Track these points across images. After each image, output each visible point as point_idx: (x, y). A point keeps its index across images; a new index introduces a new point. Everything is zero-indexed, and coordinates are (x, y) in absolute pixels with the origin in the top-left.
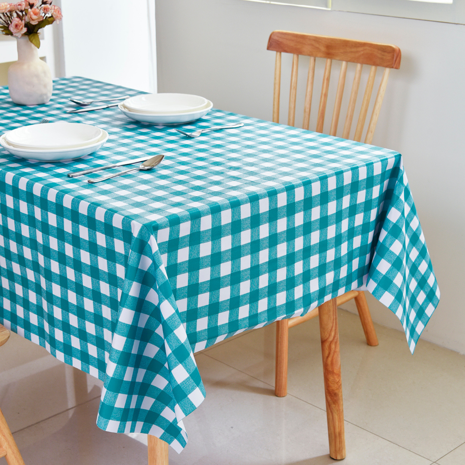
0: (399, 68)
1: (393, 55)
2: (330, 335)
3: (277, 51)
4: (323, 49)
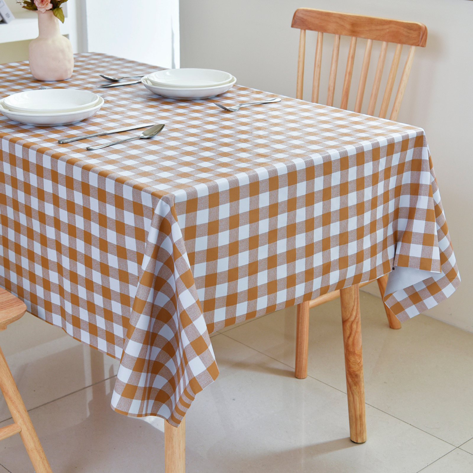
0: (425, 46)
1: (420, 33)
2: (351, 315)
3: (301, 29)
4: (348, 27)
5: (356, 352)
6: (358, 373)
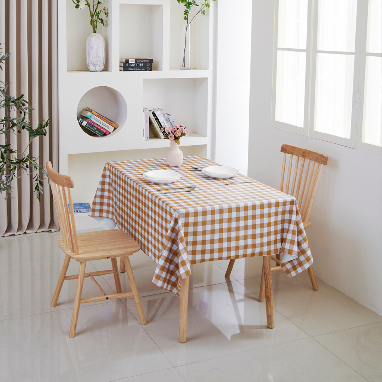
0: (326, 165)
1: (324, 159)
2: (267, 271)
3: (284, 152)
4: (302, 153)
5: (269, 287)
6: (269, 296)
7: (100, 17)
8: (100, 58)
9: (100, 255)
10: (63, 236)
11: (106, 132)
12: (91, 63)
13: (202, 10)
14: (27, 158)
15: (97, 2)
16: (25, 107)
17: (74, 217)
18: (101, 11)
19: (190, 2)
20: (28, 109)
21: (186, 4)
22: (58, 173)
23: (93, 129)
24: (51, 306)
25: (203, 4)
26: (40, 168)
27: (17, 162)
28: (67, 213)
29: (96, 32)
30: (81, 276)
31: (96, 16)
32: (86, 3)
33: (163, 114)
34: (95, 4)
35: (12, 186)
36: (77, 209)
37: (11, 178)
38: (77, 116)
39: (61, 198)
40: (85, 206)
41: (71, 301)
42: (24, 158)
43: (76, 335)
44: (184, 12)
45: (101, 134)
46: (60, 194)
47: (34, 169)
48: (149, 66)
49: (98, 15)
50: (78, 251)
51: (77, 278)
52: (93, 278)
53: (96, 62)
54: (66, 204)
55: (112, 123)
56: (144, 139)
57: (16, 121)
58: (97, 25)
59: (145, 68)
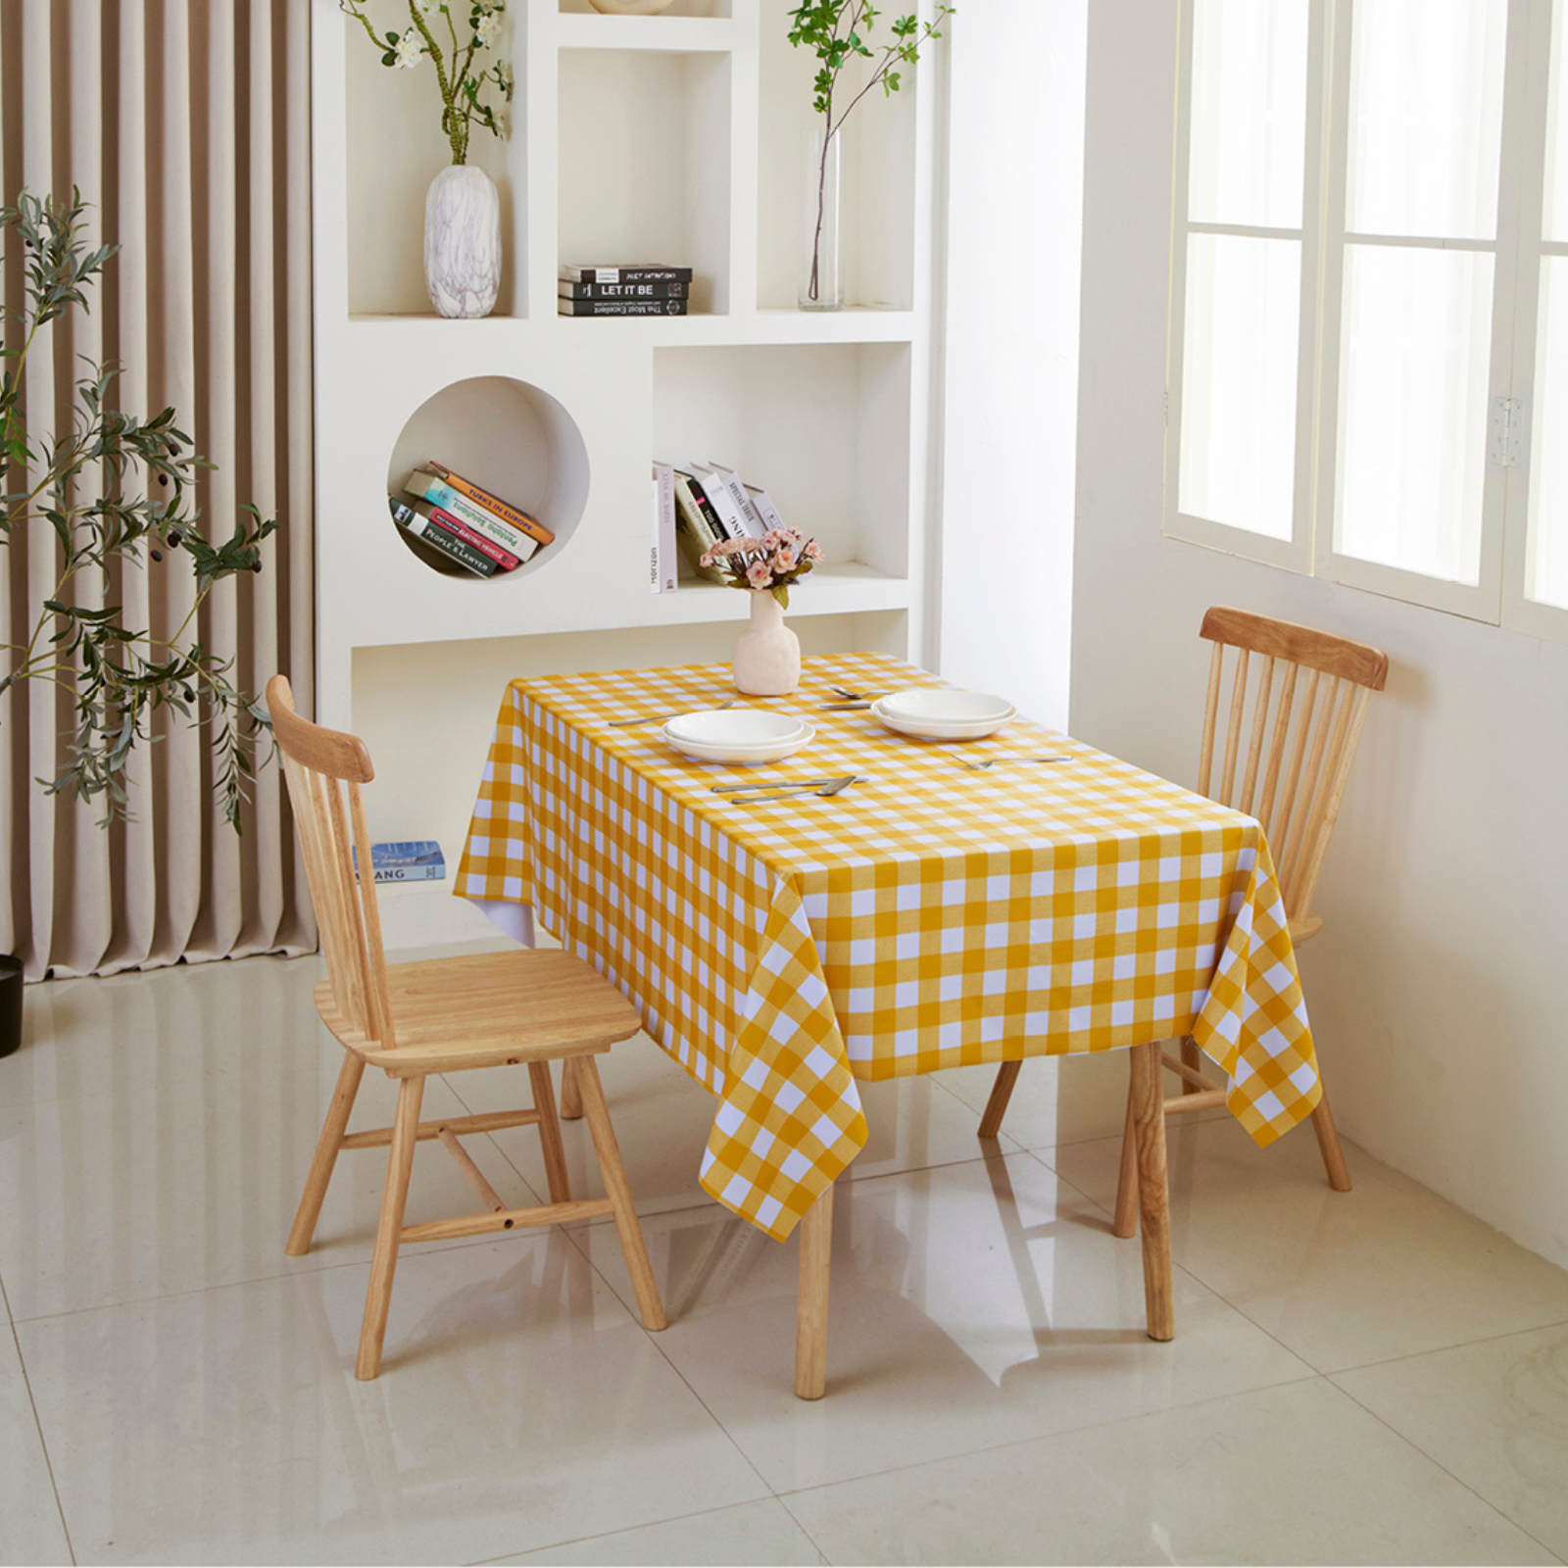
0: (1383, 690)
1: (1374, 666)
2: (1145, 1113)
3: (1216, 640)
4: (1284, 644)
5: (1153, 1178)
6: (1156, 1214)
7: (481, 101)
8: (480, 263)
9: (479, 1051)
10: (332, 972)
11: (504, 557)
12: (444, 283)
13: (889, 75)
14: (187, 662)
15: (468, 42)
16: (180, 457)
17: (375, 899)
18: (486, 78)
19: (840, 41)
20: (191, 467)
21: (823, 47)
22: (312, 723)
23: (452, 548)
24: (286, 1252)
25: (892, 47)
26: (239, 700)
27: (148, 679)
28: (347, 882)
29: (466, 160)
30: (403, 1135)
31: (466, 97)
32: (426, 45)
33: (733, 486)
34: (459, 49)
35: (130, 773)
36: (388, 865)
37: (123, 740)
38: (389, 494)
39: (324, 820)
40: (423, 854)
41: (364, 1235)
42: (177, 661)
43: (381, 1368)
44: (817, 79)
45: (485, 567)
46: (322, 808)
47: (217, 706)
48: (675, 295)
49: (472, 92)
50: (393, 1034)
51: (389, 1142)
52: (456, 1140)
53: (465, 278)
54: (342, 848)
55: (530, 523)
56: (656, 588)
57: (145, 515)
58: (467, 134)
59: (658, 303)
